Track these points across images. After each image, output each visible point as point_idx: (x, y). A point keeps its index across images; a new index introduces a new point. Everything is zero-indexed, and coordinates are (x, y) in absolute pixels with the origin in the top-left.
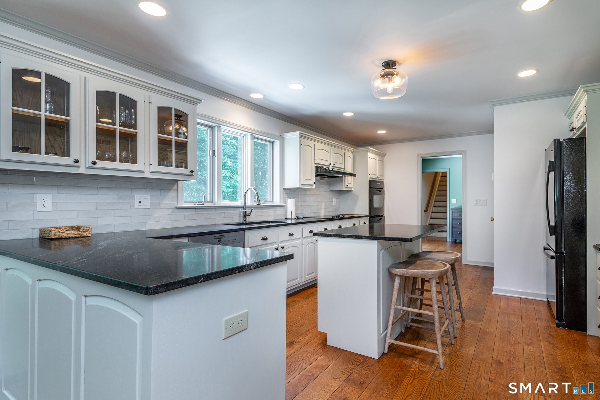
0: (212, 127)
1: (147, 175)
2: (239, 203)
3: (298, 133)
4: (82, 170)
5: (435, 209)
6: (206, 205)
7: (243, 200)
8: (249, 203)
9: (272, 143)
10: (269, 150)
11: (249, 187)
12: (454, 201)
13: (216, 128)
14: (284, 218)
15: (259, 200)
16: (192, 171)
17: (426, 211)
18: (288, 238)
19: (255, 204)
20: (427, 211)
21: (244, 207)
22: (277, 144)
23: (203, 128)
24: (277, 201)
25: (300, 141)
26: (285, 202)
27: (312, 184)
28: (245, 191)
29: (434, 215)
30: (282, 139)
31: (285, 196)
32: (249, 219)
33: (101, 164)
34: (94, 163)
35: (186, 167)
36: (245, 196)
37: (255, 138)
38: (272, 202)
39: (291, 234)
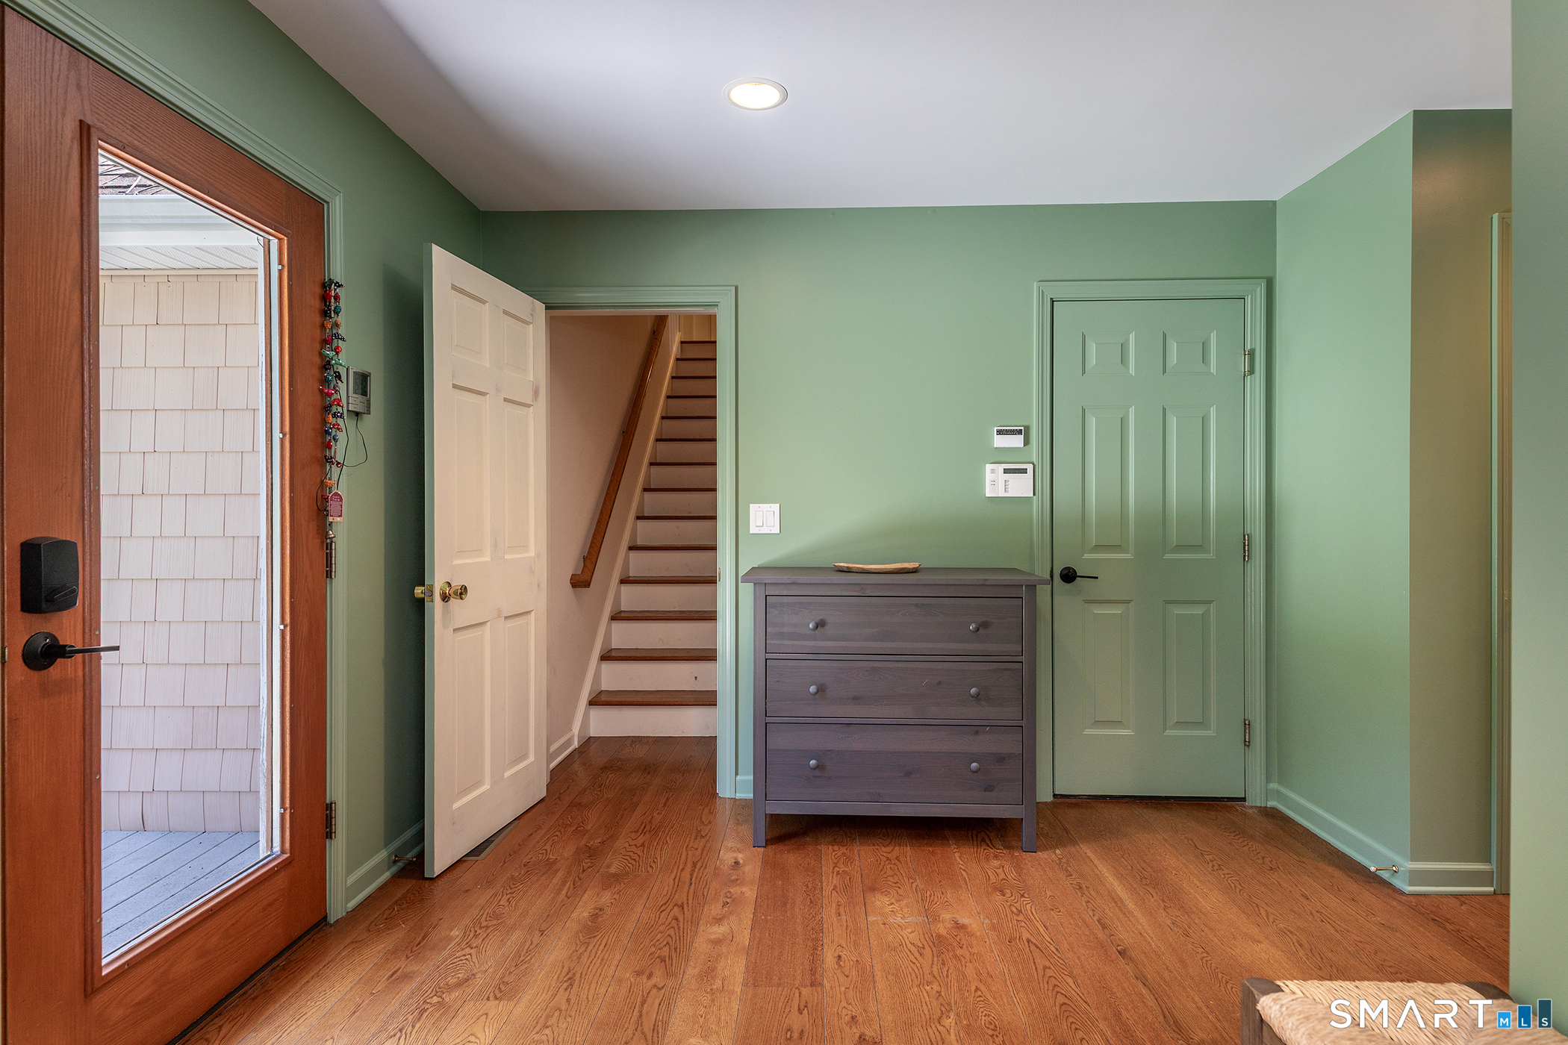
5: (641, 564)
12: (764, 518)
17: (580, 582)
20: (587, 584)
29: (633, 598)
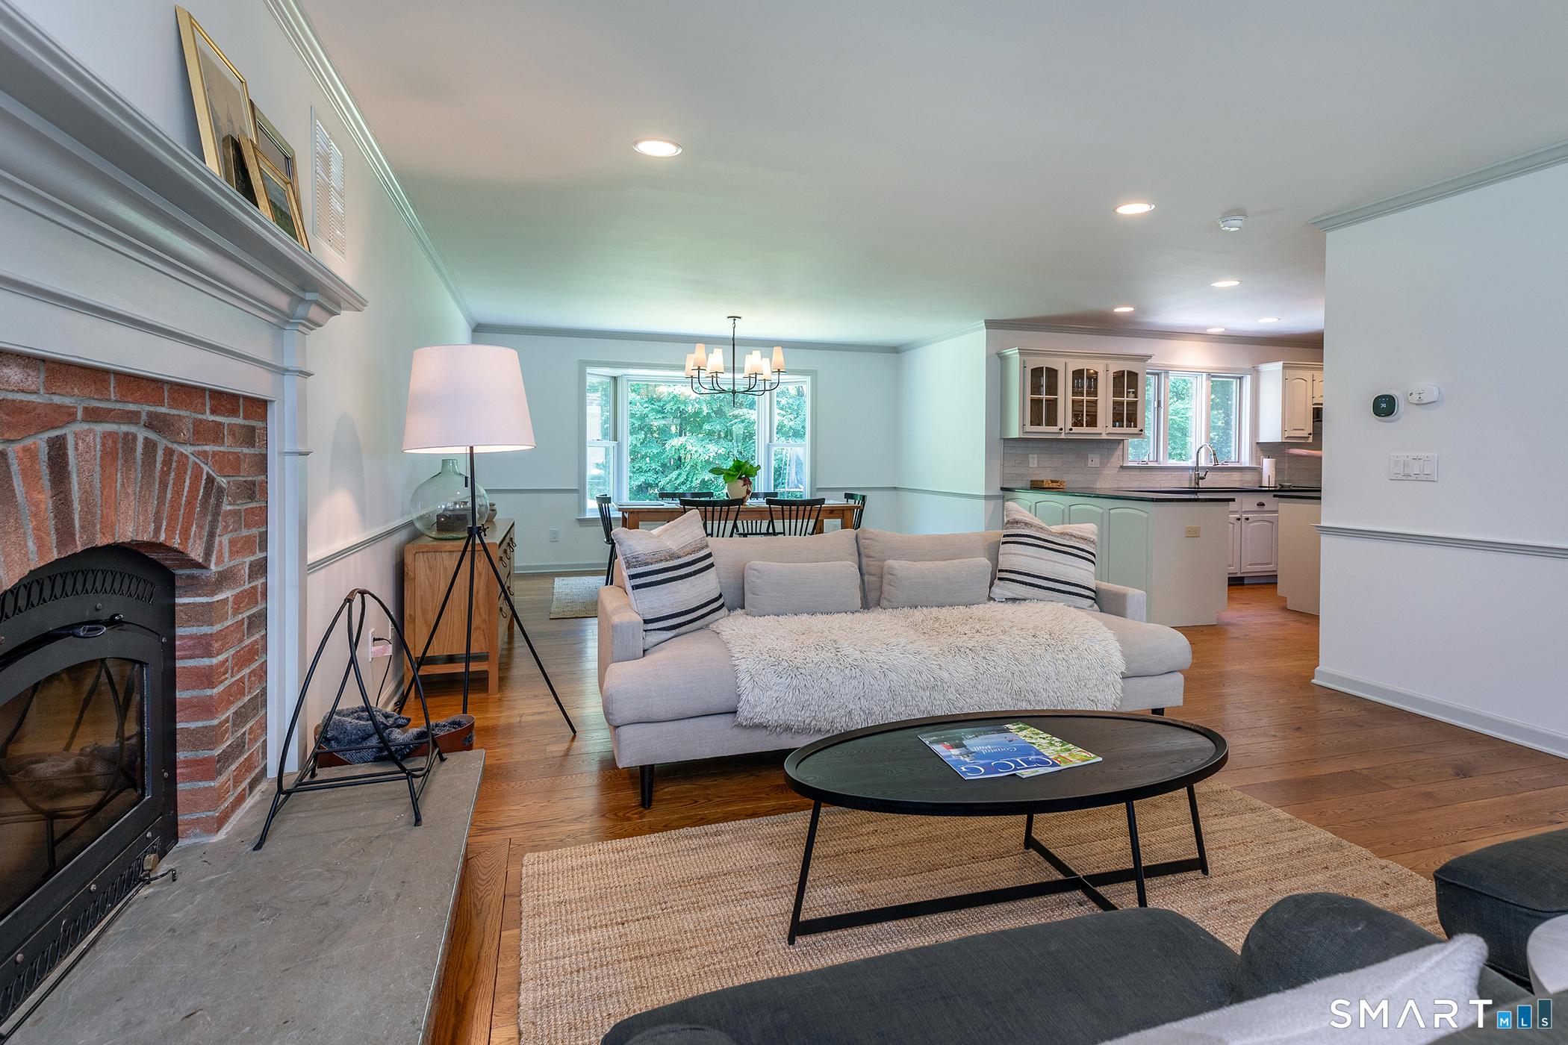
0: (1158, 374)
1: (1104, 437)
2: (1191, 463)
3: (1281, 363)
4: (1063, 436)
6: (1150, 464)
7: (1195, 459)
8: (1203, 463)
9: (1240, 378)
10: (1234, 389)
11: (1203, 443)
13: (1163, 375)
14: (1258, 485)
15: (1216, 460)
16: (1141, 430)
18: (1256, 508)
19: (1212, 465)
21: (1197, 468)
22: (1247, 381)
23: (1151, 376)
24: (1246, 461)
25: (1284, 374)
26: (1260, 463)
27: (1307, 436)
28: (1198, 448)
30: (1255, 372)
31: (1260, 453)
32: (1202, 484)
33: (1076, 429)
34: (1071, 430)
35: (1135, 426)
36: (1198, 455)
37: (1213, 376)
38: (1238, 462)
39: (1261, 505)
